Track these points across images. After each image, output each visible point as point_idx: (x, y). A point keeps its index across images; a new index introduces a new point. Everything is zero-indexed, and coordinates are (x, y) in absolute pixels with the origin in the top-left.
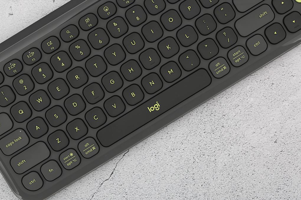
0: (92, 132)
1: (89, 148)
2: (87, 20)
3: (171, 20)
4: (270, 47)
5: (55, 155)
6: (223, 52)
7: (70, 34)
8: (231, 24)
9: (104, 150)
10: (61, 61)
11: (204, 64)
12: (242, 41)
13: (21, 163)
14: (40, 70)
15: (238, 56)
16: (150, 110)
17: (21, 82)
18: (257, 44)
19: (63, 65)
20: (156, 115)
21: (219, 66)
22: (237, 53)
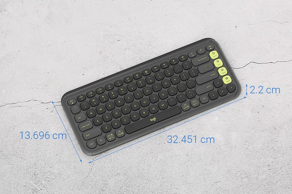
0: (123, 127)
1: (121, 133)
2: (128, 79)
3: (166, 83)
4: (210, 101)
5: (104, 134)
6: (188, 100)
7: (119, 83)
8: (193, 89)
9: (127, 135)
10: (113, 95)
11: (179, 104)
12: (197, 97)
13: (87, 135)
14: (103, 97)
15: (195, 102)
16: (151, 120)
17: (94, 100)
18: (204, 98)
19: (114, 96)
20: (154, 123)
21: (185, 105)
22: (195, 101)
